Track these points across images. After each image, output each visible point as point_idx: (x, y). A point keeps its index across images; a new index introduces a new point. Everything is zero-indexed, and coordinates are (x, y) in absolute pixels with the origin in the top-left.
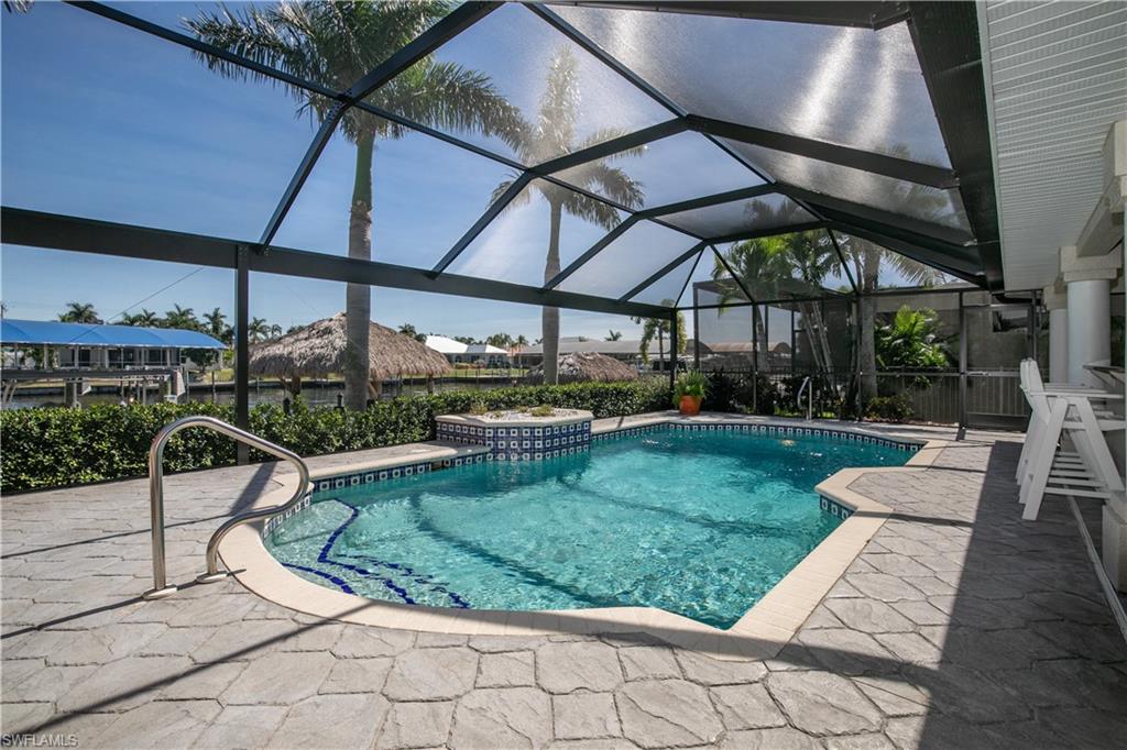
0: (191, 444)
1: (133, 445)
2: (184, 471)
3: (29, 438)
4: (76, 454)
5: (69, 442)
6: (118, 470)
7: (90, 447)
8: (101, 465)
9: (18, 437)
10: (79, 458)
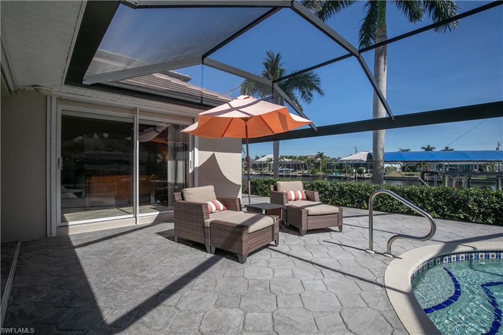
0: (482, 210)
1: (454, 205)
2: (476, 222)
3: (416, 196)
4: (431, 205)
5: (428, 200)
6: (446, 215)
7: (436, 203)
8: (440, 211)
9: (413, 195)
10: (432, 206)
